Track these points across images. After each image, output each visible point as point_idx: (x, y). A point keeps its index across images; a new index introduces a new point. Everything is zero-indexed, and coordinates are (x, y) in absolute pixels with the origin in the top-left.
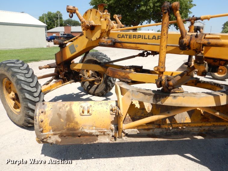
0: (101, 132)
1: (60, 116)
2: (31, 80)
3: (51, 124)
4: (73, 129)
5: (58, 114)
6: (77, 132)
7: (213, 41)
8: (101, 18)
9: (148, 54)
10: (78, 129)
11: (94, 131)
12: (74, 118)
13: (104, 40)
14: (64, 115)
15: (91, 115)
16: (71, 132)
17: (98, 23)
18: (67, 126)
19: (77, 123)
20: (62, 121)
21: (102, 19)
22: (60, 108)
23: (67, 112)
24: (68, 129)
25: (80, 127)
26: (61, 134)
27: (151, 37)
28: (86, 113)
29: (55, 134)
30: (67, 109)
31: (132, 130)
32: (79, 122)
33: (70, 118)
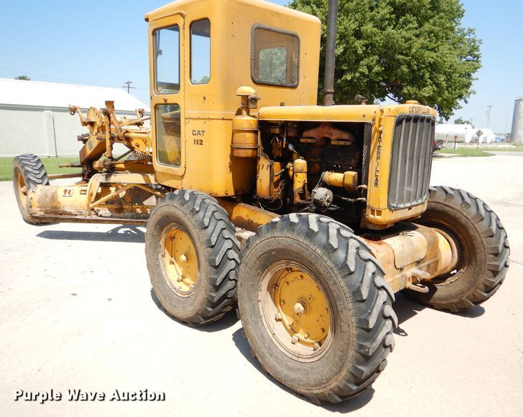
0: (79, 212)
1: (46, 196)
2: (38, 172)
3: (38, 202)
4: (56, 207)
5: (45, 194)
6: (59, 210)
10: (60, 208)
11: (73, 211)
12: (57, 198)
14: (49, 195)
15: (71, 196)
16: (54, 210)
18: (51, 204)
19: (59, 202)
20: (48, 199)
23: (53, 193)
24: (53, 207)
25: (62, 206)
28: (67, 194)
29: (41, 211)
30: (53, 191)
31: (105, 212)
32: (61, 202)
33: (54, 198)
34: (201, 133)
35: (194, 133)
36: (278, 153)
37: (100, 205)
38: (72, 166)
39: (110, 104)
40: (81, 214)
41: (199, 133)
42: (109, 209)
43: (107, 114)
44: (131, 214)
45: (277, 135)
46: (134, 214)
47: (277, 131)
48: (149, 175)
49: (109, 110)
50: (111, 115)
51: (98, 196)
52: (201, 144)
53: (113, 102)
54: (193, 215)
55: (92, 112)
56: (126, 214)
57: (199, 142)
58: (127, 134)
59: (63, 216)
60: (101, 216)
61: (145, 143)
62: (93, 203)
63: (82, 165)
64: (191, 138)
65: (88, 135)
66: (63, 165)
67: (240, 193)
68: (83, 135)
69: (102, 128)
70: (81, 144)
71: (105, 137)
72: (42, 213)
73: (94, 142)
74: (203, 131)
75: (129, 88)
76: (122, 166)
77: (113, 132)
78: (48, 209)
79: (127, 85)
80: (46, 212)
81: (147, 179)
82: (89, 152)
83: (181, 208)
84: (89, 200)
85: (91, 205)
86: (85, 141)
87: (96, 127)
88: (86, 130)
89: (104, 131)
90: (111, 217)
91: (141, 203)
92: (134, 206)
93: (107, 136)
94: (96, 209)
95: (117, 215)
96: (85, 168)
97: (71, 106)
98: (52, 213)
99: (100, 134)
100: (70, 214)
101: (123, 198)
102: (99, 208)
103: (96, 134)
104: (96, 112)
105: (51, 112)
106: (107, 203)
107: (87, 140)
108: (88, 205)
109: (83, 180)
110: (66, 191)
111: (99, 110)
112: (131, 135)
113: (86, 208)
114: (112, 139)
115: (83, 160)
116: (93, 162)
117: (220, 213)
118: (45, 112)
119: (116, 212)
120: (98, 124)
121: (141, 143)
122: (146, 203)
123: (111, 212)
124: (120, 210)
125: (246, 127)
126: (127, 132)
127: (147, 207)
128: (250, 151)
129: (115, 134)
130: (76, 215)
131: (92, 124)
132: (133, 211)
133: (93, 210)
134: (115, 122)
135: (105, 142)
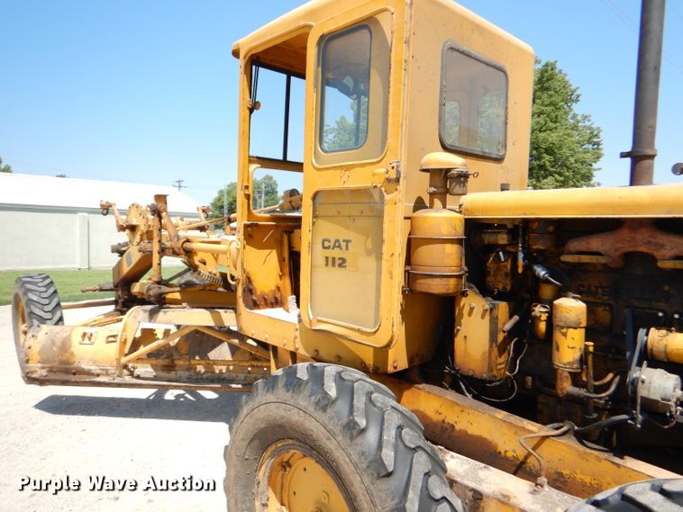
0: (103, 370)
1: (53, 343)
2: (46, 301)
3: (40, 353)
4: (67, 362)
5: (52, 340)
6: (72, 366)
10: (73, 363)
11: (93, 368)
12: (70, 346)
14: (58, 342)
15: (92, 344)
16: (64, 366)
18: (60, 358)
19: (72, 354)
20: (55, 349)
22: (57, 333)
23: (64, 339)
24: (62, 362)
25: (76, 359)
26: (51, 367)
28: (86, 340)
29: (43, 368)
30: (65, 335)
31: (145, 370)
32: (75, 353)
33: (65, 346)
34: (343, 245)
35: (326, 244)
36: (502, 283)
37: (139, 359)
38: (101, 290)
39: (161, 198)
40: (107, 374)
41: (337, 245)
42: (153, 366)
43: (157, 212)
44: (187, 374)
45: (503, 247)
46: (192, 373)
47: (503, 239)
48: (221, 311)
49: (160, 206)
50: (164, 214)
51: (136, 344)
52: (340, 265)
53: (165, 196)
54: (352, 438)
55: (134, 212)
56: (179, 373)
57: (338, 262)
58: (188, 245)
59: (77, 378)
60: (138, 377)
61: (216, 259)
62: (126, 355)
63: (116, 287)
64: (320, 254)
65: (126, 244)
66: (87, 288)
67: (417, 362)
68: (119, 244)
69: (148, 235)
70: (116, 258)
71: (152, 247)
72: (44, 372)
73: (135, 255)
74: (347, 242)
75: (180, 187)
76: (177, 296)
77: (164, 241)
78: (55, 364)
79: (177, 184)
80: (51, 370)
81: (218, 318)
82: (126, 269)
83: (318, 414)
84: (121, 350)
85: (124, 360)
86: (121, 253)
87: (139, 233)
88: (124, 237)
89: (150, 239)
90: (155, 378)
91: (204, 356)
92: (193, 362)
93: (156, 248)
94: (130, 365)
95: (165, 374)
96: (120, 293)
97: (104, 203)
98: (60, 371)
99: (145, 244)
100: (89, 373)
101: (176, 347)
102: (136, 365)
103: (138, 244)
104: (139, 211)
105: (86, 214)
106: (150, 355)
107: (125, 251)
108: (118, 360)
109: (116, 310)
110: (84, 334)
111: (144, 207)
112: (195, 246)
113: (115, 363)
114: (163, 252)
115: (117, 280)
116: (132, 283)
117: (412, 429)
118: (79, 214)
119: (163, 370)
120: (143, 228)
121: (209, 258)
122: (213, 355)
123: (155, 370)
124: (170, 367)
125: (446, 232)
126: (188, 241)
127: (216, 362)
128: (452, 281)
129: (168, 244)
130: (98, 375)
131: (133, 228)
132: (191, 368)
133: (125, 367)
134: (169, 227)
135: (152, 255)
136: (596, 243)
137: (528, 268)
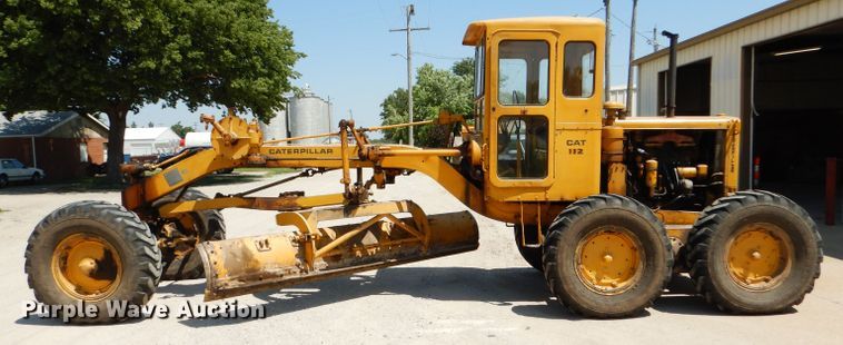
0: (285, 270)
1: (235, 256)
3: (226, 266)
4: (253, 270)
5: (232, 253)
7: (386, 152)
8: (249, 128)
9: (314, 172)
10: (258, 269)
11: (278, 271)
12: (251, 255)
13: (256, 158)
14: (239, 254)
15: (271, 249)
16: (251, 274)
17: (245, 136)
18: (246, 267)
19: (257, 262)
20: (239, 260)
21: (251, 131)
22: (230, 246)
24: (248, 271)
25: (261, 266)
26: (240, 277)
27: (319, 151)
28: (265, 247)
29: (233, 280)
33: (246, 255)
40: (289, 273)
44: (351, 260)
57: (577, 151)
59: (264, 281)
72: (235, 283)
78: (243, 274)
85: (316, 255)
90: (327, 269)
95: (335, 264)
98: (249, 279)
100: (274, 275)
110: (261, 242)
125: (619, 135)
127: (368, 247)
130: (282, 276)
136: (657, 139)
137: (635, 150)
